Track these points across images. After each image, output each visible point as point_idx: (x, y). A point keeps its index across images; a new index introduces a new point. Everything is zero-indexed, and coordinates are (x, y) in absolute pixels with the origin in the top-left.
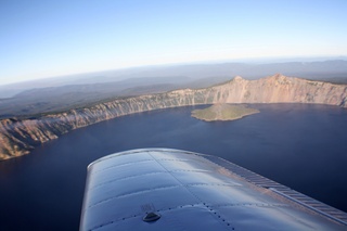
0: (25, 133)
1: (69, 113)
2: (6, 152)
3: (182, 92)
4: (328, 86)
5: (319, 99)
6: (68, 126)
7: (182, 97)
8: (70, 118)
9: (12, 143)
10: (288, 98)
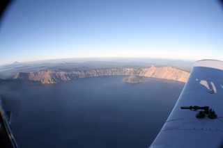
1: (80, 71)
2: (49, 81)
3: (129, 69)
5: (181, 79)
8: (80, 73)
10: (169, 77)
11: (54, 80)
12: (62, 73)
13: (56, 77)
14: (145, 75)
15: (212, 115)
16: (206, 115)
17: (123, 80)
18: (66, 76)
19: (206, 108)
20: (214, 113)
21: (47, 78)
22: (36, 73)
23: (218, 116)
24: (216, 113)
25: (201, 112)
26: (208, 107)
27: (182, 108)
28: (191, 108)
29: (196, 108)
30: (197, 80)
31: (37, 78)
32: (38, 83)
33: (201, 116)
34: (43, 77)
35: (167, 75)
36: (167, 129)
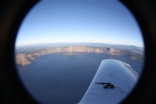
0: (29, 57)
4: (90, 48)
5: (89, 51)
6: (36, 56)
7: (58, 50)
8: (35, 54)
9: (27, 60)
16: (109, 87)
18: (32, 57)
24: (114, 86)
26: (110, 83)
27: (96, 84)
28: (100, 84)
33: (106, 87)
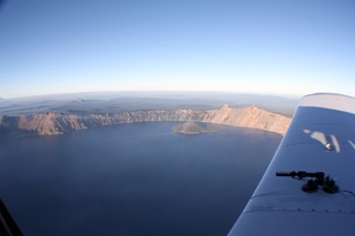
0: (69, 123)
1: (103, 114)
3: (185, 111)
8: (102, 118)
9: (56, 126)
11: (60, 130)
12: (73, 118)
13: (62, 123)
14: (213, 121)
15: (331, 187)
16: (320, 186)
17: (175, 130)
18: (79, 121)
19: (320, 175)
20: (333, 182)
21: (47, 126)
22: (30, 118)
23: (341, 188)
24: (337, 183)
25: (310, 182)
26: (322, 174)
27: (278, 175)
29: (301, 175)
30: (307, 131)
31: (32, 126)
32: (33, 134)
34: (41, 123)
35: (250, 121)
36: (254, 210)
